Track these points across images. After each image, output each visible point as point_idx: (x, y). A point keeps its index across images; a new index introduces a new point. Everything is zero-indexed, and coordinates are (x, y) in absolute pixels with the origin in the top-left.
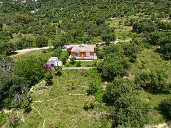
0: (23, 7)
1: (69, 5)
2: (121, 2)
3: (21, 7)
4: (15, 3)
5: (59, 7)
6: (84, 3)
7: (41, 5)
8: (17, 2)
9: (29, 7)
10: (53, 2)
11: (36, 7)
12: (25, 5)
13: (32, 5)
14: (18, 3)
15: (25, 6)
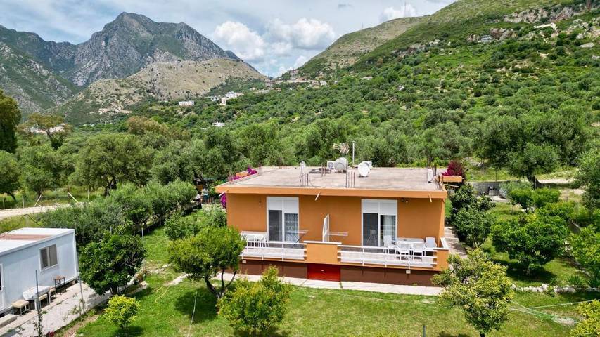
0: (180, 117)
1: (321, 106)
2: (513, 90)
3: (175, 119)
4: (162, 107)
5: (290, 113)
6: (374, 99)
7: (235, 113)
8: (167, 105)
9: (201, 116)
10: (275, 104)
11: (219, 118)
12: (188, 111)
13: (209, 113)
14: (168, 108)
15: (186, 115)
